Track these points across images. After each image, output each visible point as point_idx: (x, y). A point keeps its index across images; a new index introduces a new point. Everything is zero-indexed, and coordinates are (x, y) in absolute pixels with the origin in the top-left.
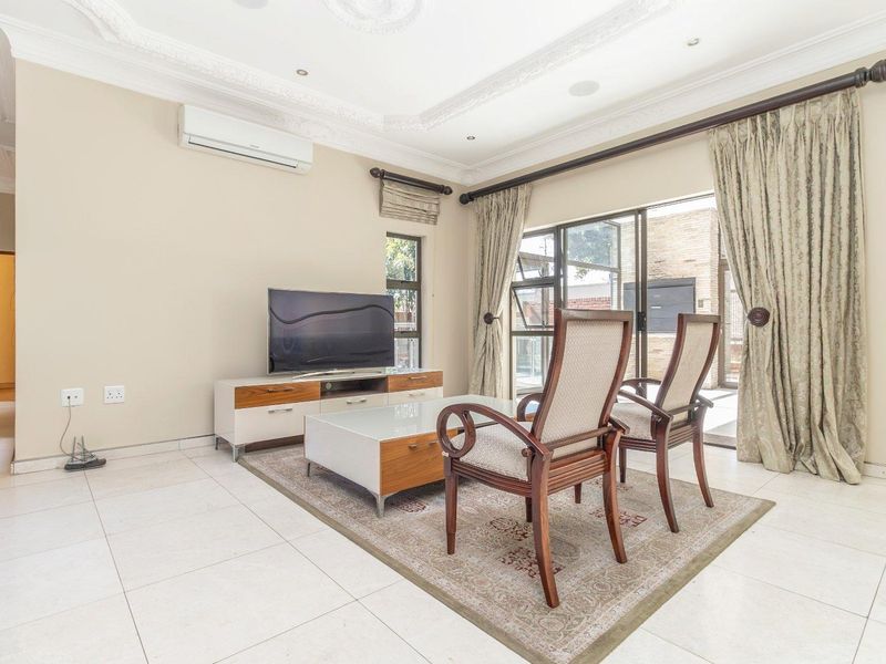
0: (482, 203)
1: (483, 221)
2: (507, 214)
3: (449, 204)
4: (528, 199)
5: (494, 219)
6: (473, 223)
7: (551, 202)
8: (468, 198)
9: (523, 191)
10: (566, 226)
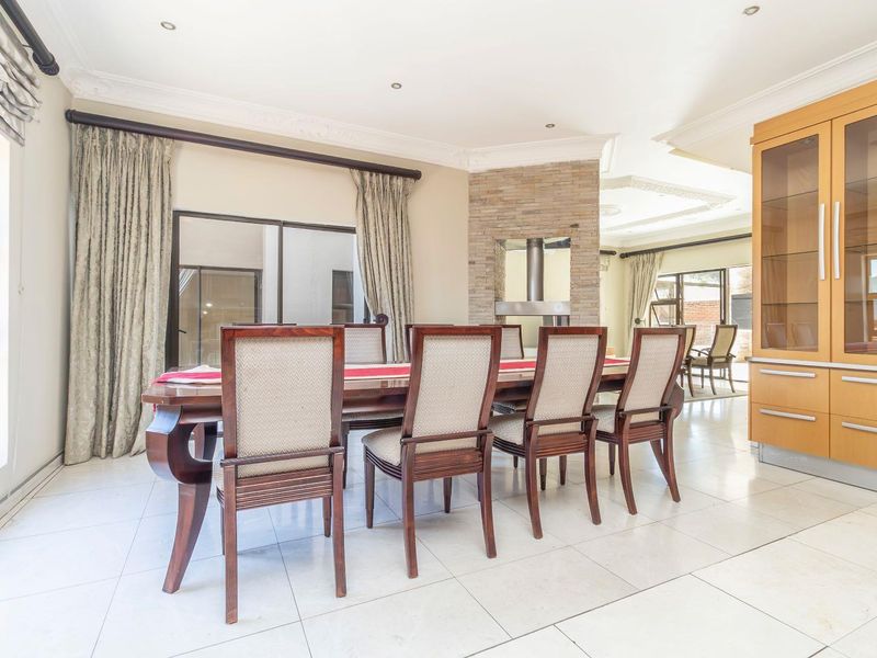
0: (633, 259)
1: (635, 268)
2: (648, 266)
3: (614, 259)
4: (661, 259)
5: (641, 268)
6: (628, 270)
7: (673, 263)
8: (624, 256)
9: (658, 255)
10: (682, 274)
